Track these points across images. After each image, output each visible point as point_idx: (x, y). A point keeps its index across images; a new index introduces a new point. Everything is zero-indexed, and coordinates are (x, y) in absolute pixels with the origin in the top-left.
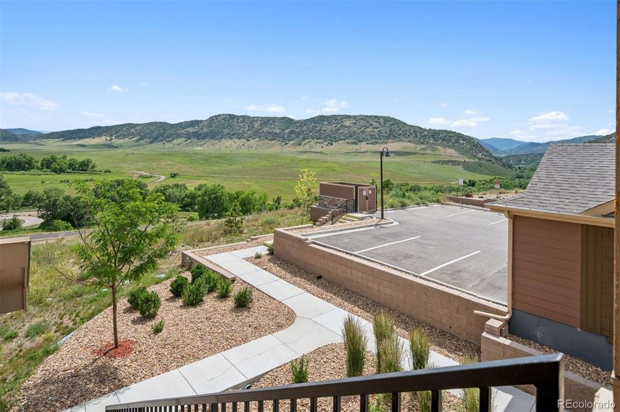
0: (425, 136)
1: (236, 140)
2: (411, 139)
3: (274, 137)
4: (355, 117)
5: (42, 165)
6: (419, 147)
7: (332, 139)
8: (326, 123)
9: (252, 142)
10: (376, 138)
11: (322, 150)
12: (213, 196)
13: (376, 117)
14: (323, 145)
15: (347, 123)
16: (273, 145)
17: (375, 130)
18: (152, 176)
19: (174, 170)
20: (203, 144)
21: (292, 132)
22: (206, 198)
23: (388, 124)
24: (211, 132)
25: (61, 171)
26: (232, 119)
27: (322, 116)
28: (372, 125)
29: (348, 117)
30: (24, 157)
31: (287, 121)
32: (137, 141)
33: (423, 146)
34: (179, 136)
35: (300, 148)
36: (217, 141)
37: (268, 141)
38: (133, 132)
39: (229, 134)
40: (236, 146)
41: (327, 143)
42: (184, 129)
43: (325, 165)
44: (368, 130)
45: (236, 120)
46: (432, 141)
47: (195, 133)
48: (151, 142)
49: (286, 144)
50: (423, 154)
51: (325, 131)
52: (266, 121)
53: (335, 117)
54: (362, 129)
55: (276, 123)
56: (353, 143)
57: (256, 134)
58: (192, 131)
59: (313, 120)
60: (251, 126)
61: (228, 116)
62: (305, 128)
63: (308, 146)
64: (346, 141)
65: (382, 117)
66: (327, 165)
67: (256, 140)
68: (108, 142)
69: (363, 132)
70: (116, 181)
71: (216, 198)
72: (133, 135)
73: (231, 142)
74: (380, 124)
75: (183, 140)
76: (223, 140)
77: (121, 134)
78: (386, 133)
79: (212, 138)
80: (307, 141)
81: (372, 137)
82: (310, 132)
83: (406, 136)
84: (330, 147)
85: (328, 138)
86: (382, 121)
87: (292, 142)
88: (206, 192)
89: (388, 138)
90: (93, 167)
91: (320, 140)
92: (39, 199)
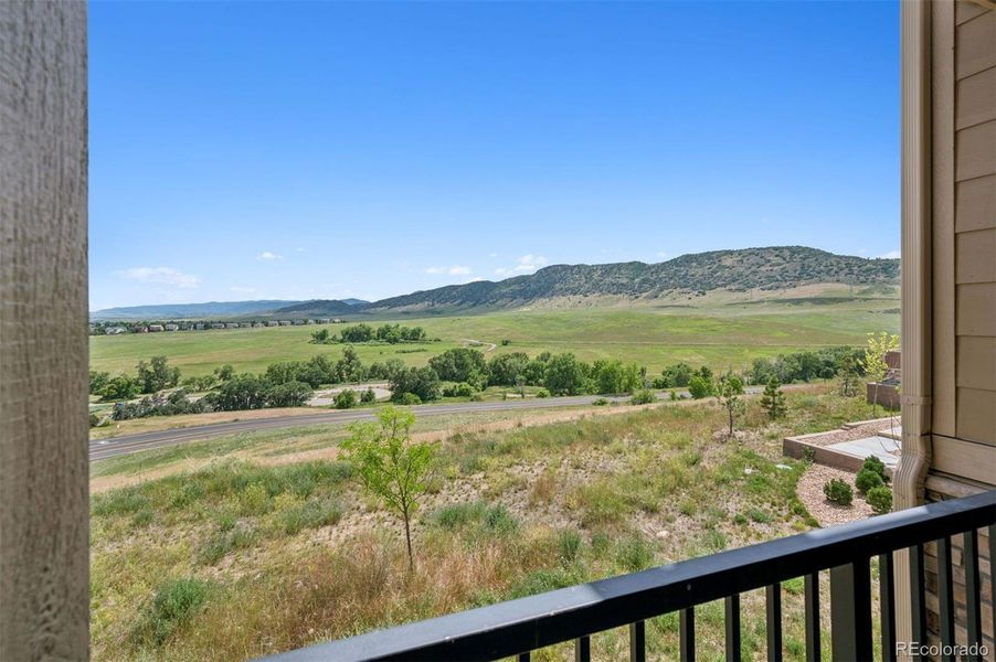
0: (868, 270)
1: (571, 296)
2: (842, 277)
3: (619, 289)
4: (740, 252)
5: (378, 335)
6: (856, 289)
7: (703, 286)
8: (694, 264)
9: (591, 297)
10: (777, 280)
11: (689, 302)
13: (776, 249)
14: (688, 296)
15: (728, 262)
16: (618, 300)
17: (775, 268)
18: (482, 345)
19: (505, 337)
20: (531, 304)
21: (644, 281)
22: (556, 369)
23: (797, 258)
24: (540, 289)
25: (394, 341)
26: (565, 270)
27: (687, 256)
28: (769, 261)
29: (730, 253)
31: (637, 267)
32: (459, 305)
33: (865, 287)
34: (503, 296)
35: (655, 302)
36: (547, 300)
37: (610, 295)
38: (455, 295)
39: (561, 289)
40: (571, 303)
41: (696, 293)
42: (509, 287)
43: (698, 323)
44: (763, 269)
45: (569, 271)
46: (882, 278)
47: (522, 290)
48: (474, 305)
49: (637, 297)
50: (865, 300)
51: (693, 275)
52: (608, 269)
53: (708, 255)
54: (753, 269)
55: (623, 271)
56: (738, 290)
57: (597, 287)
58: (517, 289)
59: (674, 262)
60: (589, 277)
61: (560, 268)
62: (663, 275)
63: (668, 298)
64: (728, 287)
65: (787, 248)
66: (703, 323)
67: (596, 294)
68: (430, 308)
69: (755, 272)
70: (453, 351)
71: (566, 370)
72: (455, 298)
73: (564, 299)
74: (784, 259)
75: (508, 300)
76: (554, 297)
77: (443, 299)
78: (795, 271)
79: (541, 296)
80: (666, 292)
81: (770, 278)
82: (671, 278)
83: (833, 272)
84: (701, 297)
85: (699, 285)
86: (787, 253)
87: (644, 294)
88: (554, 362)
89: (799, 278)
90: (424, 335)
91: (685, 290)
92: (383, 371)
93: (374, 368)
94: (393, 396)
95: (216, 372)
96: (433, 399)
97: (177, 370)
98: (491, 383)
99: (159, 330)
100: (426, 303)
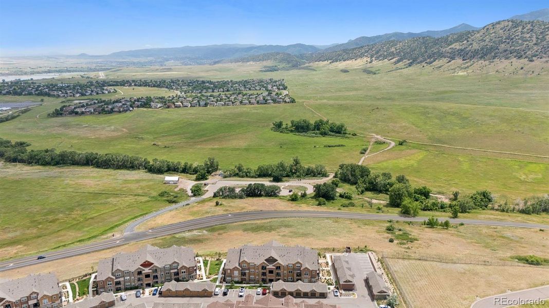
1: (514, 60)
12: (397, 193)
18: (384, 143)
20: (468, 67)
24: (482, 49)
25: (324, 134)
26: (516, 27)
30: (305, 122)
32: (396, 63)
34: (441, 55)
36: (487, 63)
38: (393, 52)
39: (505, 51)
40: (511, 69)
42: (449, 45)
45: (520, 28)
47: (462, 50)
48: (410, 64)
58: (458, 47)
61: (510, 23)
67: (544, 59)
68: (369, 65)
73: (506, 63)
75: (446, 60)
76: (496, 60)
77: (381, 55)
79: (481, 58)
88: (393, 189)
92: (313, 172)
93: (308, 169)
94: (315, 195)
95: (236, 167)
96: (333, 199)
97: (217, 162)
98: (367, 189)
99: (180, 107)
100: (365, 59)
